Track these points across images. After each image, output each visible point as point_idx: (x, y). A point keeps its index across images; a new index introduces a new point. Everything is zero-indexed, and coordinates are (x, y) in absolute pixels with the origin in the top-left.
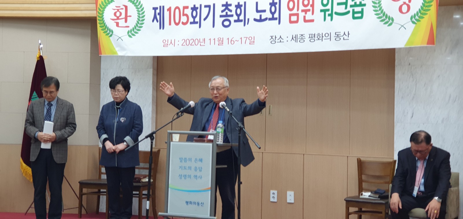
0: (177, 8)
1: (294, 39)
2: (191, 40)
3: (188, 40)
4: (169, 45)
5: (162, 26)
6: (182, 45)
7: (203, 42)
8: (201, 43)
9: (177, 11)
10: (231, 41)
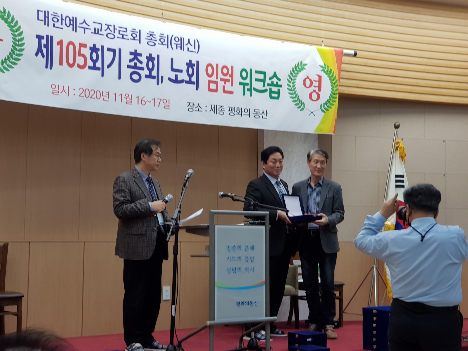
0: (71, 43)
1: (213, 109)
2: (91, 91)
3: (87, 91)
4: (61, 93)
5: (49, 64)
6: (80, 96)
7: (107, 96)
8: (104, 97)
9: (71, 47)
10: (141, 101)
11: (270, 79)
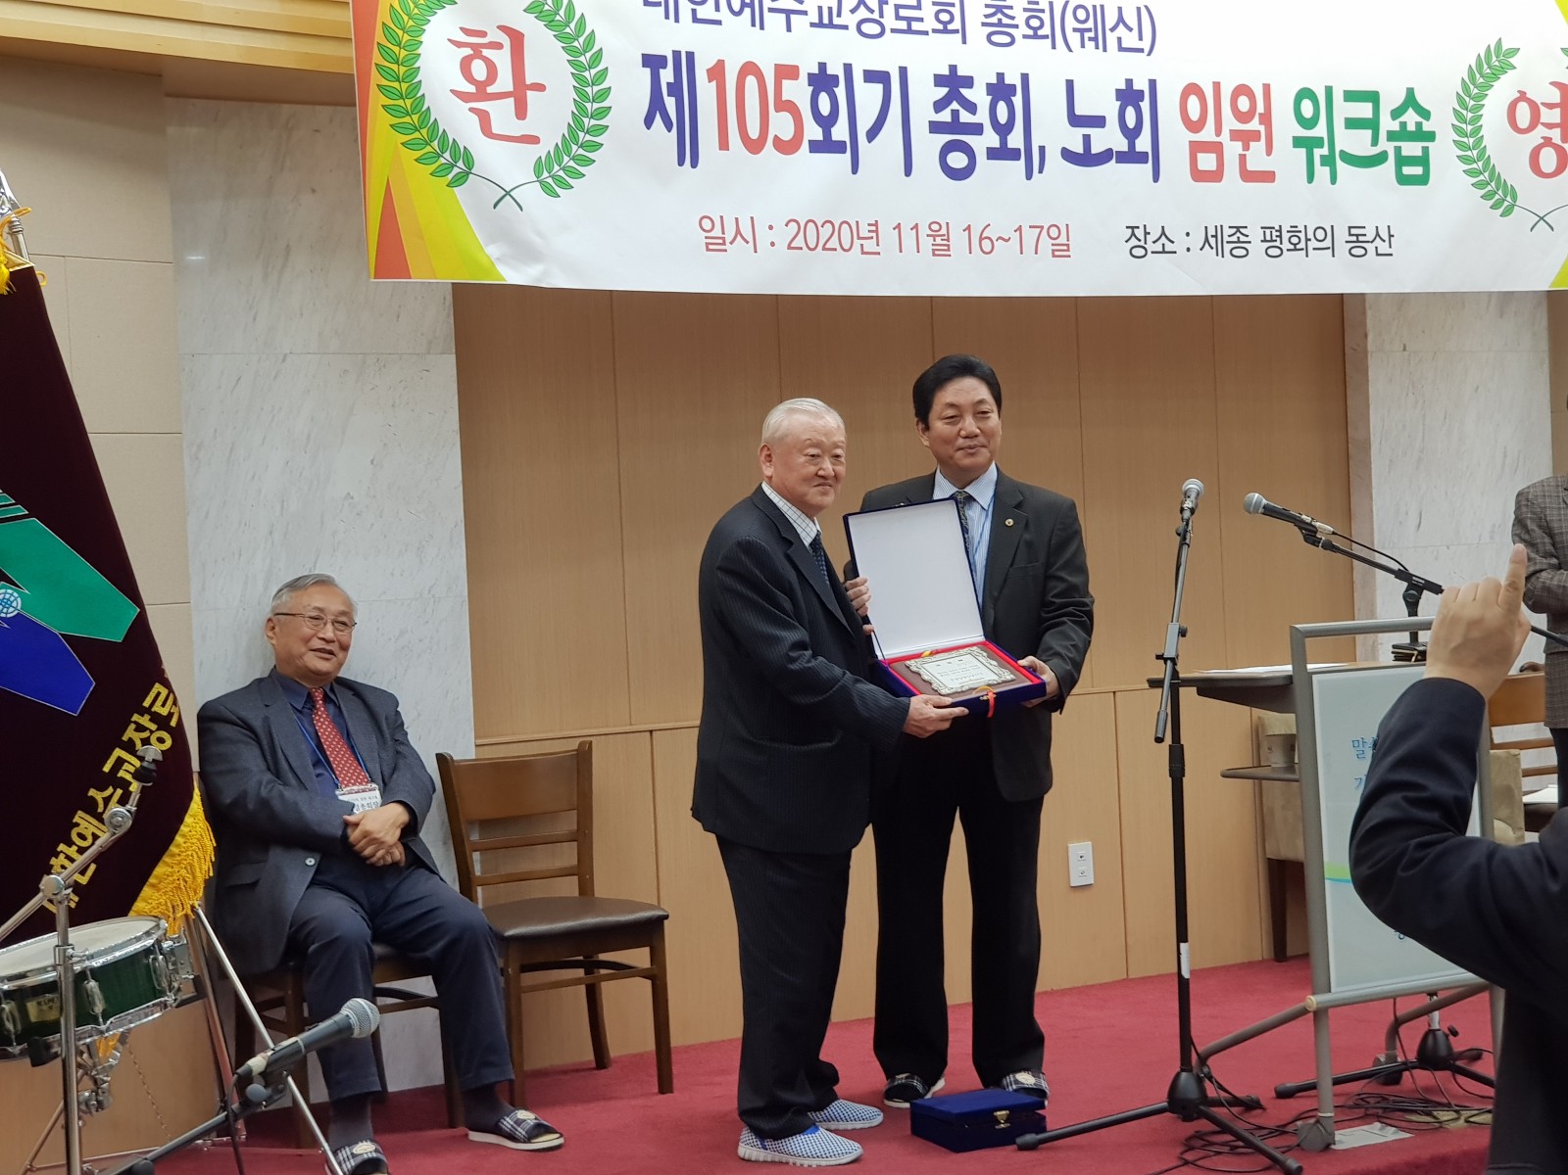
0: (749, 69)
1: (1212, 241)
2: (823, 225)
3: (811, 225)
4: (731, 243)
5: (688, 151)
6: (789, 247)
7: (872, 238)
8: (862, 242)
9: (751, 82)
10: (984, 241)
11: (1396, 114)
